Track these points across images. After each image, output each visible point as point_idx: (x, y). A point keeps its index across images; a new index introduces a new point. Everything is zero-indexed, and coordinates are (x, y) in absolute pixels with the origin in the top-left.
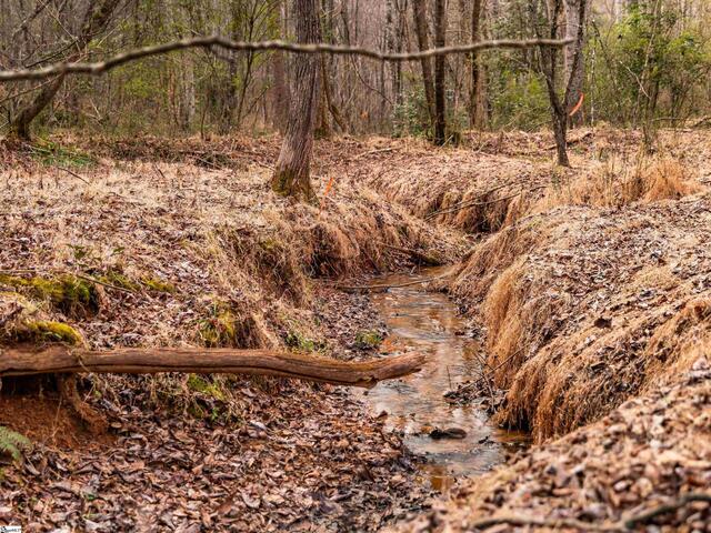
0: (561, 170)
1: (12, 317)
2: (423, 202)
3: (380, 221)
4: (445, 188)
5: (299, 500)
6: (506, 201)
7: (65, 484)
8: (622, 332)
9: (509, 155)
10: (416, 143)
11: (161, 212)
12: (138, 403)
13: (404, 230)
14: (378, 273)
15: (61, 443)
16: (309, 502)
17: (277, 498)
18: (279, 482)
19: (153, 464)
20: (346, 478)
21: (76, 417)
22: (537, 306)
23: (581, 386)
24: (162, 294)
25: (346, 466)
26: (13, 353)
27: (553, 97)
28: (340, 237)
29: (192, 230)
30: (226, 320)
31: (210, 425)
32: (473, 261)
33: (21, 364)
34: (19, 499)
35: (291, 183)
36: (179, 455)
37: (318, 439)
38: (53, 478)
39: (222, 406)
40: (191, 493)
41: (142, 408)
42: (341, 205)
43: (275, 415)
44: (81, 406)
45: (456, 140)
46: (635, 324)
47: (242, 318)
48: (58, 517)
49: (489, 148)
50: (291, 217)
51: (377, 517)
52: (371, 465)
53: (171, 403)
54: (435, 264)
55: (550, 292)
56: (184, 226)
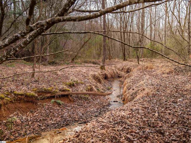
0: (138, 65)
1: (62, 88)
2: (121, 69)
3: (114, 72)
4: (124, 67)
5: (95, 110)
6: (131, 69)
7: (67, 108)
8: (135, 91)
9: (133, 62)
10: (121, 61)
11: (85, 73)
12: (77, 98)
13: (117, 73)
14: (113, 78)
15: (68, 103)
16: (96, 110)
17: (92, 110)
18: (93, 108)
19: (78, 105)
20: (101, 107)
21: (70, 99)
22: (128, 85)
23: (129, 97)
24: (82, 84)
25: (101, 106)
26: (62, 92)
27: (137, 56)
28: (108, 74)
29: (88, 75)
30: (89, 87)
31: (86, 100)
32: (124, 77)
33: (63, 94)
34: (62, 110)
35: (102, 68)
36: (81, 104)
37: (99, 102)
38: (66, 107)
39: (87, 98)
40: (82, 109)
41: (78, 98)
42: (109, 70)
43: (94, 99)
44: (70, 98)
45: (126, 60)
46: (137, 90)
47: (91, 87)
48: (66, 112)
49: (131, 61)
50: (102, 72)
51: (104, 113)
52: (105, 106)
53: (81, 98)
54: (121, 77)
55: (130, 84)
56: (87, 74)
